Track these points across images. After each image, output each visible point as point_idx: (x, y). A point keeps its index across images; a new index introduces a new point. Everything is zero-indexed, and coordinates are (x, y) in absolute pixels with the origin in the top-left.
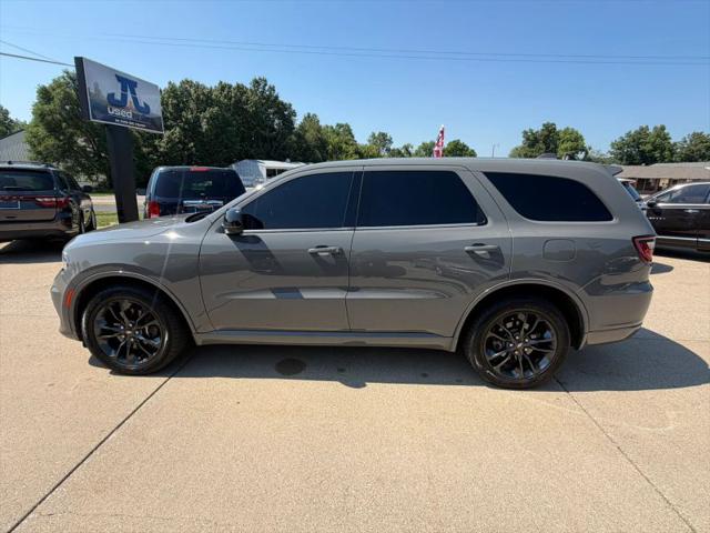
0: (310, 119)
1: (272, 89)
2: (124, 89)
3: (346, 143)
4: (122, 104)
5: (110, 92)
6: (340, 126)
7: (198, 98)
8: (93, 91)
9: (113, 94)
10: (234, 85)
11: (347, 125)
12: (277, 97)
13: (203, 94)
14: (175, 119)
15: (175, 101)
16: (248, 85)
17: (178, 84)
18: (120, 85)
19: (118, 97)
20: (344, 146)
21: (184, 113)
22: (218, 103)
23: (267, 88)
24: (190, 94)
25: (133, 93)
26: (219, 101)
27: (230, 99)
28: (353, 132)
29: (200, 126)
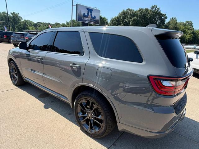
0: (173, 20)
1: (159, 9)
2: (88, 12)
3: (188, 29)
4: (87, 17)
5: (84, 13)
6: (187, 22)
7: (131, 14)
8: (79, 13)
9: (85, 14)
10: (145, 9)
11: (191, 22)
12: (160, 12)
13: (133, 13)
14: (122, 21)
15: (123, 16)
16: (150, 8)
17: (125, 10)
18: (87, 11)
19: (86, 14)
20: (187, 30)
21: (125, 20)
22: (137, 15)
23: (156, 9)
24: (128, 13)
25: (91, 13)
26: (138, 15)
27: (142, 14)
28: (193, 24)
29: (129, 24)
